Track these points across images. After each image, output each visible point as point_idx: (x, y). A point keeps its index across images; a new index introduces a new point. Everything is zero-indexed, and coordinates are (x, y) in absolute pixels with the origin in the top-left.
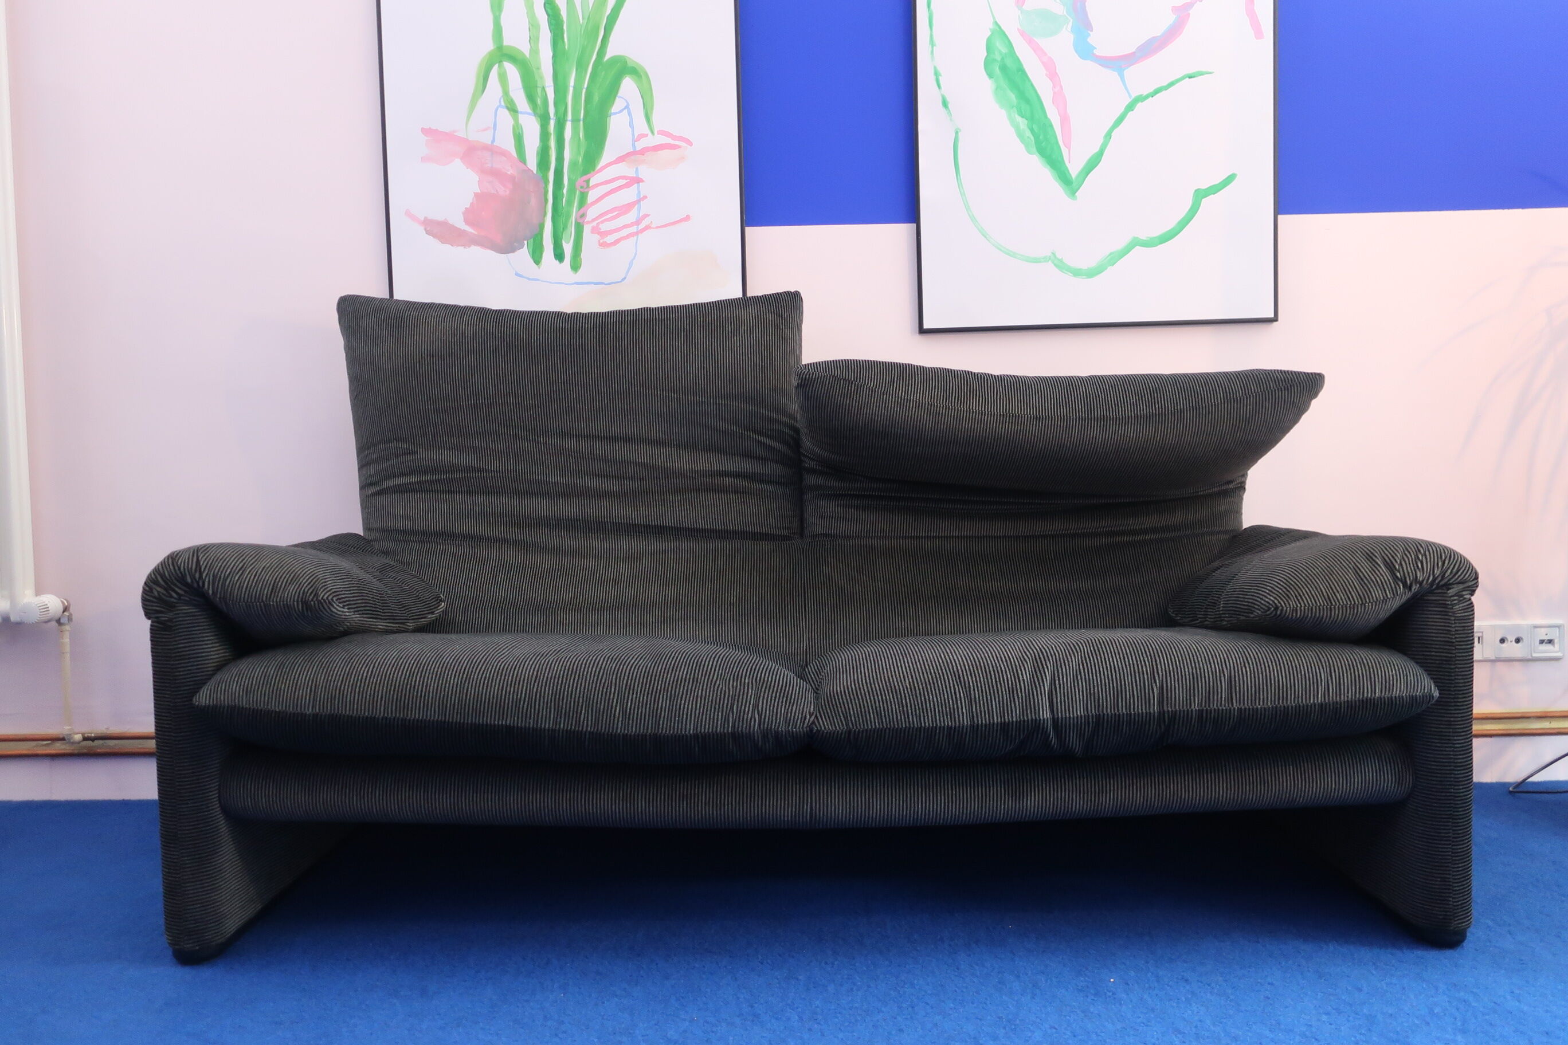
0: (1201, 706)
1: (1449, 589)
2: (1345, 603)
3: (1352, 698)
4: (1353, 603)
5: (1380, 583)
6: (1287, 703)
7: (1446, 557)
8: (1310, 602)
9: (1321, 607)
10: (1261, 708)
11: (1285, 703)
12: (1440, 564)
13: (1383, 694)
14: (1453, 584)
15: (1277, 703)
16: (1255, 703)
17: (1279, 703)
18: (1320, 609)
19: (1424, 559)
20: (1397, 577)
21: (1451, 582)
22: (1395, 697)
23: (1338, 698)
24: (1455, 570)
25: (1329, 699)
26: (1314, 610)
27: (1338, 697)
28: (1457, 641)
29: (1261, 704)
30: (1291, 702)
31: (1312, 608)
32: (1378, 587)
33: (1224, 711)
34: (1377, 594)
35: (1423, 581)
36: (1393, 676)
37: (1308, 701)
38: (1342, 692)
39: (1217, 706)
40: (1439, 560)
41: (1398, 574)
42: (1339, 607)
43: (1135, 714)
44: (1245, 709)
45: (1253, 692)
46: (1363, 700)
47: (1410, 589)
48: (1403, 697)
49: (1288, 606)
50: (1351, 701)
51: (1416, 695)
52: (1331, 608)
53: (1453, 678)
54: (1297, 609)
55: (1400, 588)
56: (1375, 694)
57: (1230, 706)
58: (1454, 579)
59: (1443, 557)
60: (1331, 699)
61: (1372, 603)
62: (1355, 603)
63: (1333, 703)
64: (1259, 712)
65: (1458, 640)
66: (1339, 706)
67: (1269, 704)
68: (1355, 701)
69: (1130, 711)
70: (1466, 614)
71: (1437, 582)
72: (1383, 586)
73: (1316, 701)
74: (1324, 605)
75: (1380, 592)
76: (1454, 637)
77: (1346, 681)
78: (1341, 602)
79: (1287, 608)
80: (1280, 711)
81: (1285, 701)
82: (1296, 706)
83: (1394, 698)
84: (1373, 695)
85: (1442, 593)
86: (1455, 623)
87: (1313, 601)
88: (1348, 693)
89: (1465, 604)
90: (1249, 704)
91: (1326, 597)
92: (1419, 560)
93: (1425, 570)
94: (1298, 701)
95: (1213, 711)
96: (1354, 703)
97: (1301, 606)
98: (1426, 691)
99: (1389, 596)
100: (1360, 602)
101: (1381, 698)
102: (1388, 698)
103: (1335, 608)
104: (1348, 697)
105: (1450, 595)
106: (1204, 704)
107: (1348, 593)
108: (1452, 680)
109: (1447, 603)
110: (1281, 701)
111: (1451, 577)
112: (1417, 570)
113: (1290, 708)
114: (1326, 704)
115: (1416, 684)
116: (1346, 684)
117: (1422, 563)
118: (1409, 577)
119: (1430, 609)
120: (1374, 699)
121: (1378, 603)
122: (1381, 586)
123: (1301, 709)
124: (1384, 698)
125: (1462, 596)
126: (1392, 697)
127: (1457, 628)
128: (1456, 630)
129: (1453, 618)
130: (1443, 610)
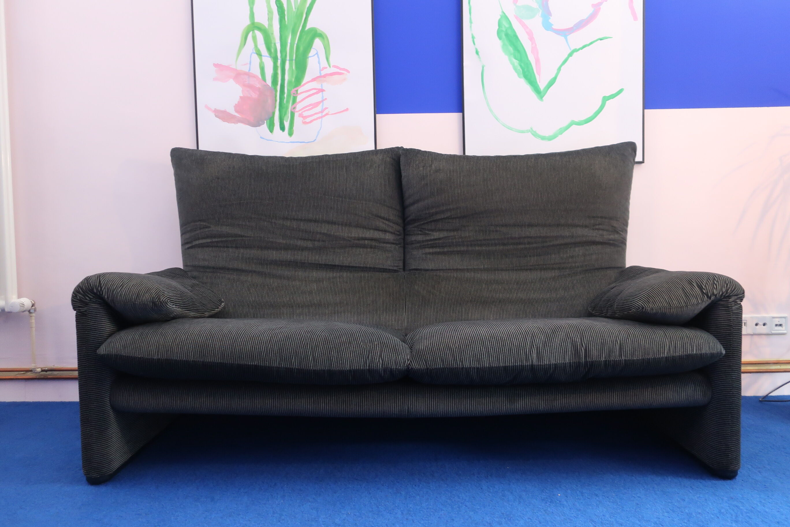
0: (606, 358)
1: (730, 298)
2: (677, 305)
4: (681, 305)
5: (695, 295)
7: (728, 283)
8: (660, 305)
9: (665, 307)
12: (725, 286)
16: (633, 357)
20: (703, 292)
22: (704, 353)
23: (675, 354)
24: (732, 290)
29: (636, 357)
30: (651, 356)
31: (661, 308)
34: (694, 300)
36: (702, 342)
37: (660, 356)
38: (677, 351)
39: (614, 358)
43: (573, 363)
44: (628, 360)
45: (632, 351)
46: (687, 356)
47: (710, 299)
48: (707, 353)
50: (682, 356)
51: (714, 353)
54: (653, 309)
55: (705, 298)
57: (621, 358)
58: (732, 294)
60: (671, 355)
61: (691, 305)
64: (635, 361)
65: (734, 324)
66: (675, 358)
67: (640, 357)
69: (571, 360)
70: (738, 311)
71: (724, 295)
72: (697, 297)
73: (664, 356)
77: (679, 346)
79: (648, 308)
80: (646, 361)
82: (653, 358)
85: (726, 300)
86: (733, 316)
88: (680, 351)
89: (738, 306)
90: (630, 358)
91: (668, 302)
93: (718, 289)
95: (612, 361)
97: (655, 307)
98: (719, 351)
99: (699, 302)
100: (685, 305)
101: (696, 354)
102: (700, 354)
103: (672, 307)
105: (730, 301)
107: (679, 300)
108: (731, 344)
109: (729, 305)
110: (646, 356)
112: (714, 289)
114: (669, 357)
115: (714, 347)
117: (716, 285)
118: (710, 292)
119: (721, 308)
120: (693, 354)
121: (694, 305)
123: (656, 360)
125: (736, 302)
128: (733, 319)
129: (732, 313)
130: (727, 309)
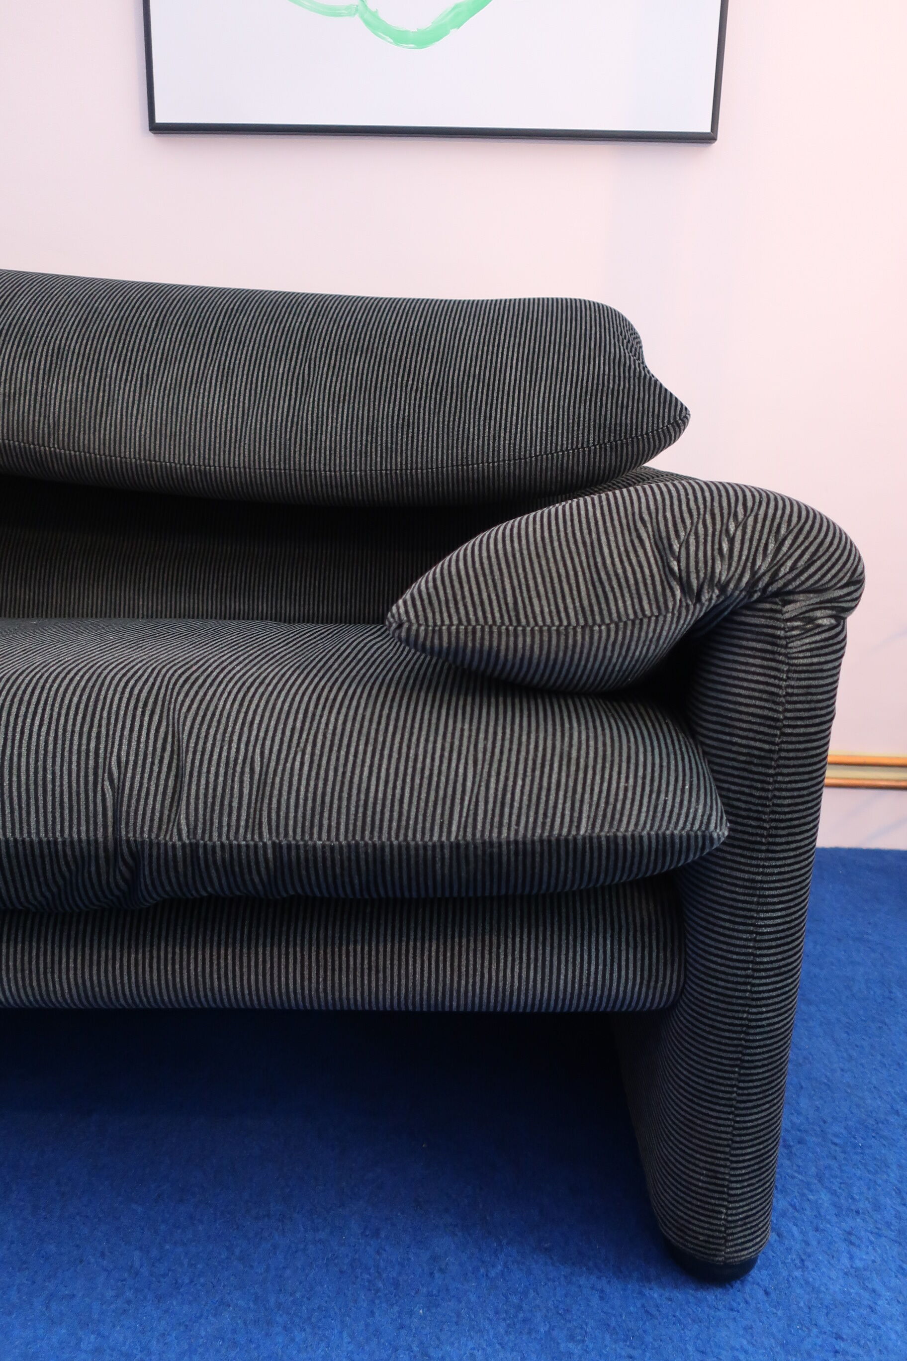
0: (195, 837)
1: (786, 603)
2: (548, 621)
3: (525, 836)
4: (565, 623)
5: (632, 582)
6: (380, 837)
7: (789, 532)
8: (472, 616)
9: (495, 629)
10: (324, 846)
11: (376, 839)
12: (771, 546)
13: (597, 829)
14: (791, 592)
15: (358, 838)
16: (311, 834)
17: (363, 838)
18: (491, 632)
19: (739, 533)
20: (671, 570)
21: (790, 587)
22: (624, 838)
23: (495, 835)
24: (801, 563)
25: (474, 834)
26: (479, 634)
27: (495, 830)
28: (786, 718)
29: (324, 836)
30: (389, 838)
31: (474, 629)
32: (626, 591)
33: (244, 849)
34: (626, 606)
35: (728, 582)
36: (626, 789)
37: (427, 838)
38: (506, 821)
39: (228, 838)
40: (772, 538)
41: (675, 565)
42: (532, 630)
43: (64, 842)
44: (289, 846)
45: (309, 812)
46: (549, 841)
47: (698, 599)
48: (641, 837)
49: (422, 621)
50: (524, 843)
51: (672, 835)
52: (515, 630)
53: (770, 795)
54: (440, 630)
55: (674, 595)
56: (578, 828)
57: (256, 837)
58: (798, 582)
59: (783, 531)
60: (478, 835)
61: (608, 626)
62: (569, 624)
63: (484, 843)
64: (320, 853)
65: (788, 715)
66: (495, 850)
67: (342, 838)
68: (533, 842)
69: (54, 833)
70: (815, 660)
71: (761, 585)
72: (638, 590)
73: (444, 838)
74: (503, 623)
75: (629, 603)
76: (781, 709)
77: (517, 798)
78: (539, 619)
79: (419, 625)
80: (366, 853)
81: (376, 834)
82: (400, 846)
83: (620, 841)
84: (574, 832)
85: (771, 610)
86: (788, 678)
87: (480, 614)
88: (518, 824)
89: (818, 638)
90: (298, 837)
91: (511, 606)
92: (727, 531)
93: (735, 558)
94: (406, 835)
95: (218, 850)
96: (529, 847)
97: (451, 624)
98: (696, 827)
99: (648, 613)
100: (582, 622)
101: (591, 838)
102: (608, 838)
103: (524, 631)
104: (517, 831)
105: (787, 616)
106: (200, 831)
107: (560, 600)
108: (766, 798)
109: (778, 633)
110: (367, 833)
111: (790, 577)
112: (718, 558)
113: (387, 850)
114: (467, 845)
115: (676, 810)
116: (516, 804)
117: (731, 541)
118: (698, 572)
119: (744, 643)
120: (575, 839)
121: (621, 625)
122: (633, 588)
123: (413, 852)
124: (599, 837)
125: (812, 620)
126: (616, 837)
127: (790, 691)
128: (788, 694)
129: (786, 668)
130: (769, 647)
